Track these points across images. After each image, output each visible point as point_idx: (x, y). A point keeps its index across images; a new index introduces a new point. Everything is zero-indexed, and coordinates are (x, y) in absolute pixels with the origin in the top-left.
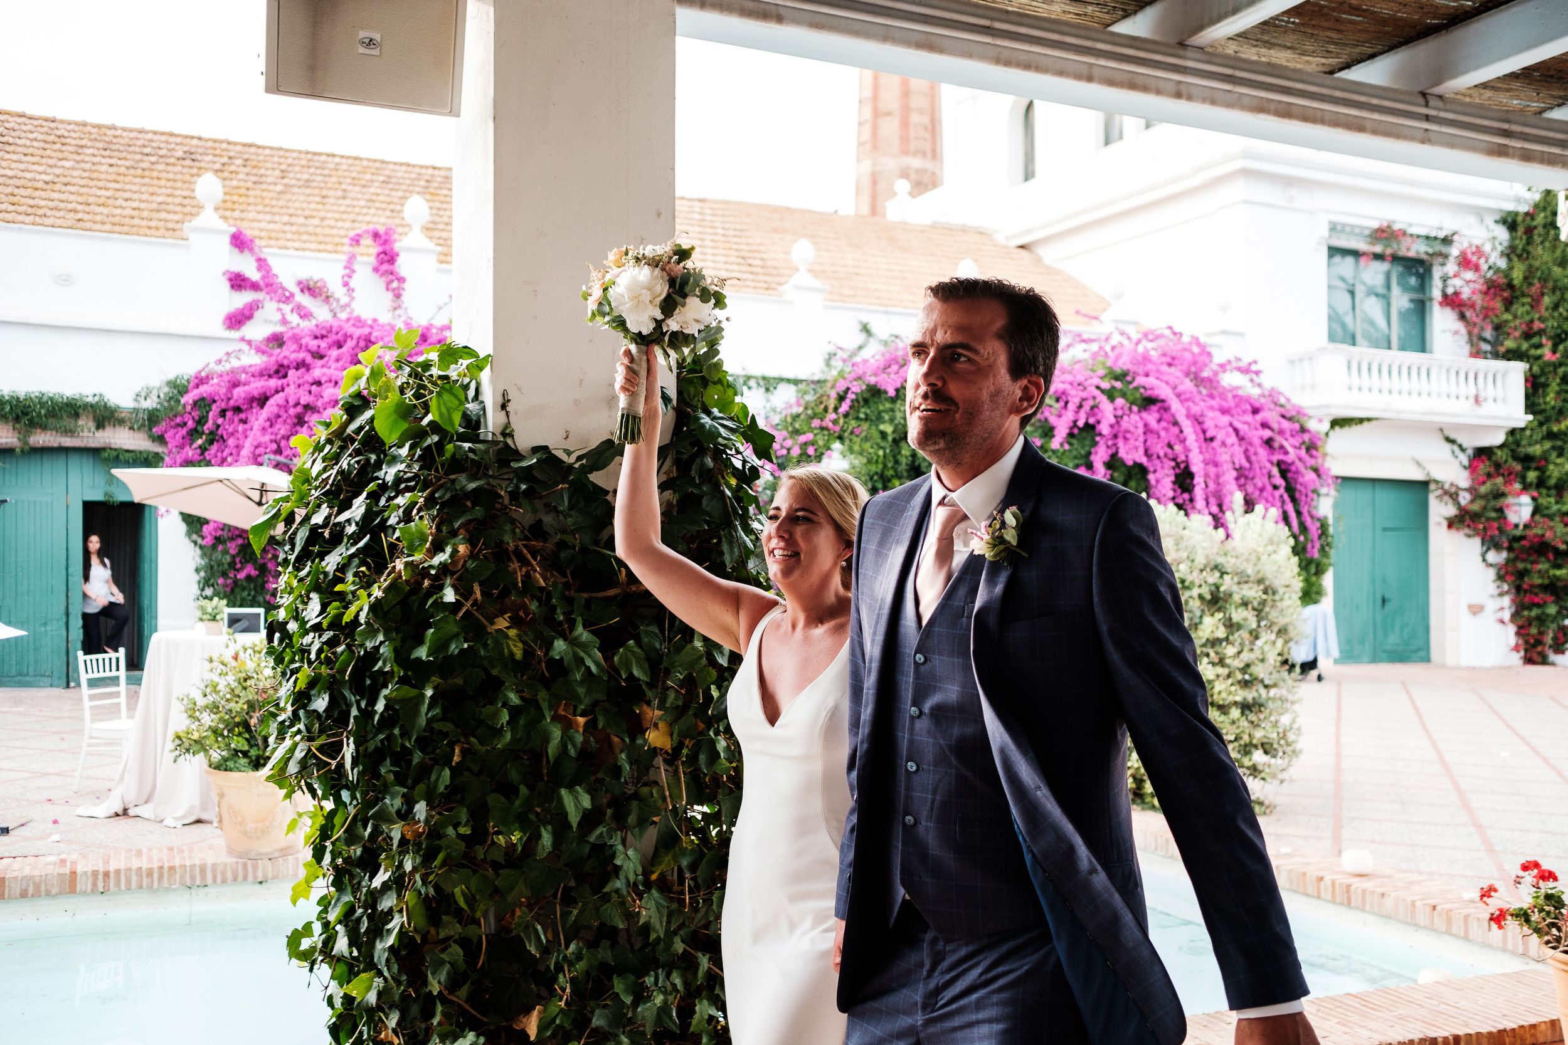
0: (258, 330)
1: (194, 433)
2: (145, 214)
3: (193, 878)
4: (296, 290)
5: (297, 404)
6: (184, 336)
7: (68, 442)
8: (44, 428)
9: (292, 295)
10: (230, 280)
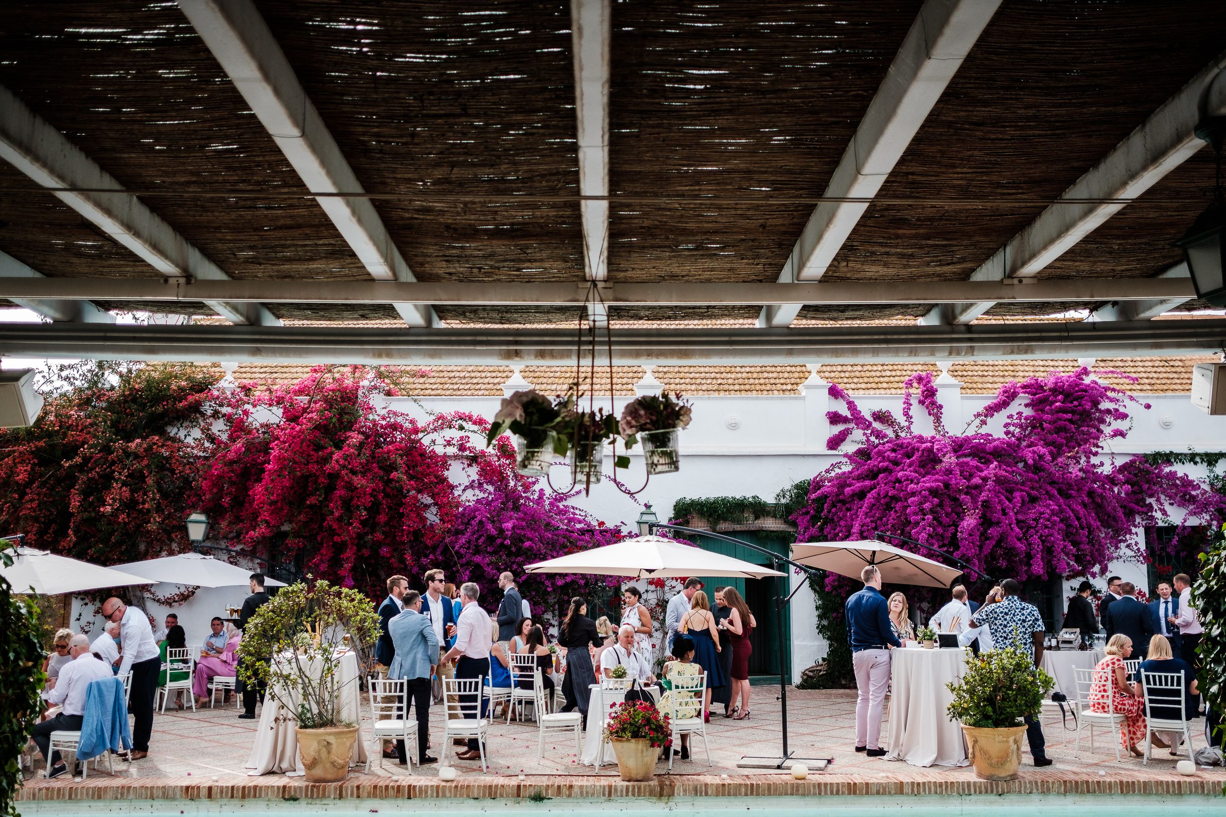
0: (849, 447)
1: (815, 519)
2: (755, 375)
3: (964, 790)
4: (871, 419)
5: (886, 495)
6: (803, 456)
7: (738, 527)
8: (725, 520)
9: (870, 424)
10: (830, 418)
